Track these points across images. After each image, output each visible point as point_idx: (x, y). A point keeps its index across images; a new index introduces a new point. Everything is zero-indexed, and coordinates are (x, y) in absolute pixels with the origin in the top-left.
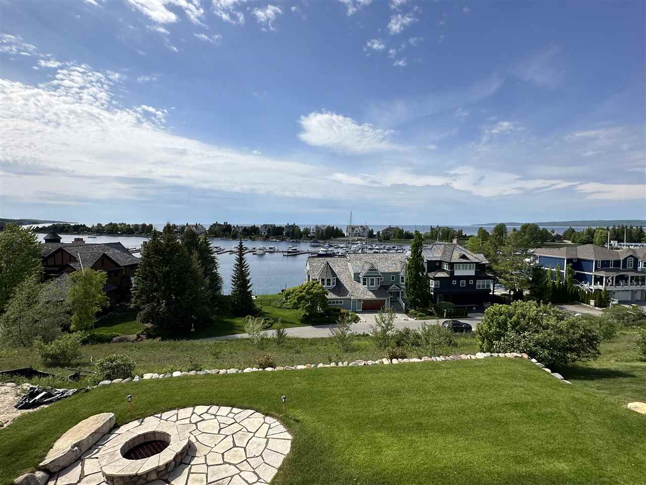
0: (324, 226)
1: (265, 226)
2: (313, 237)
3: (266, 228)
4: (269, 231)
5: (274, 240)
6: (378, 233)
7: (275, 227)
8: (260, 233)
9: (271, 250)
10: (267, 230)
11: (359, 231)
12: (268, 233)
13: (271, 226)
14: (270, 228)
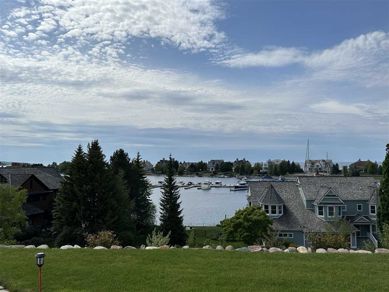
0: (278, 161)
1: (213, 162)
2: (266, 173)
3: (214, 164)
4: (217, 168)
5: (222, 176)
6: (345, 168)
7: (223, 162)
8: (208, 170)
9: (218, 185)
10: (215, 165)
11: (320, 166)
12: (215, 169)
13: (219, 161)
14: (218, 164)
